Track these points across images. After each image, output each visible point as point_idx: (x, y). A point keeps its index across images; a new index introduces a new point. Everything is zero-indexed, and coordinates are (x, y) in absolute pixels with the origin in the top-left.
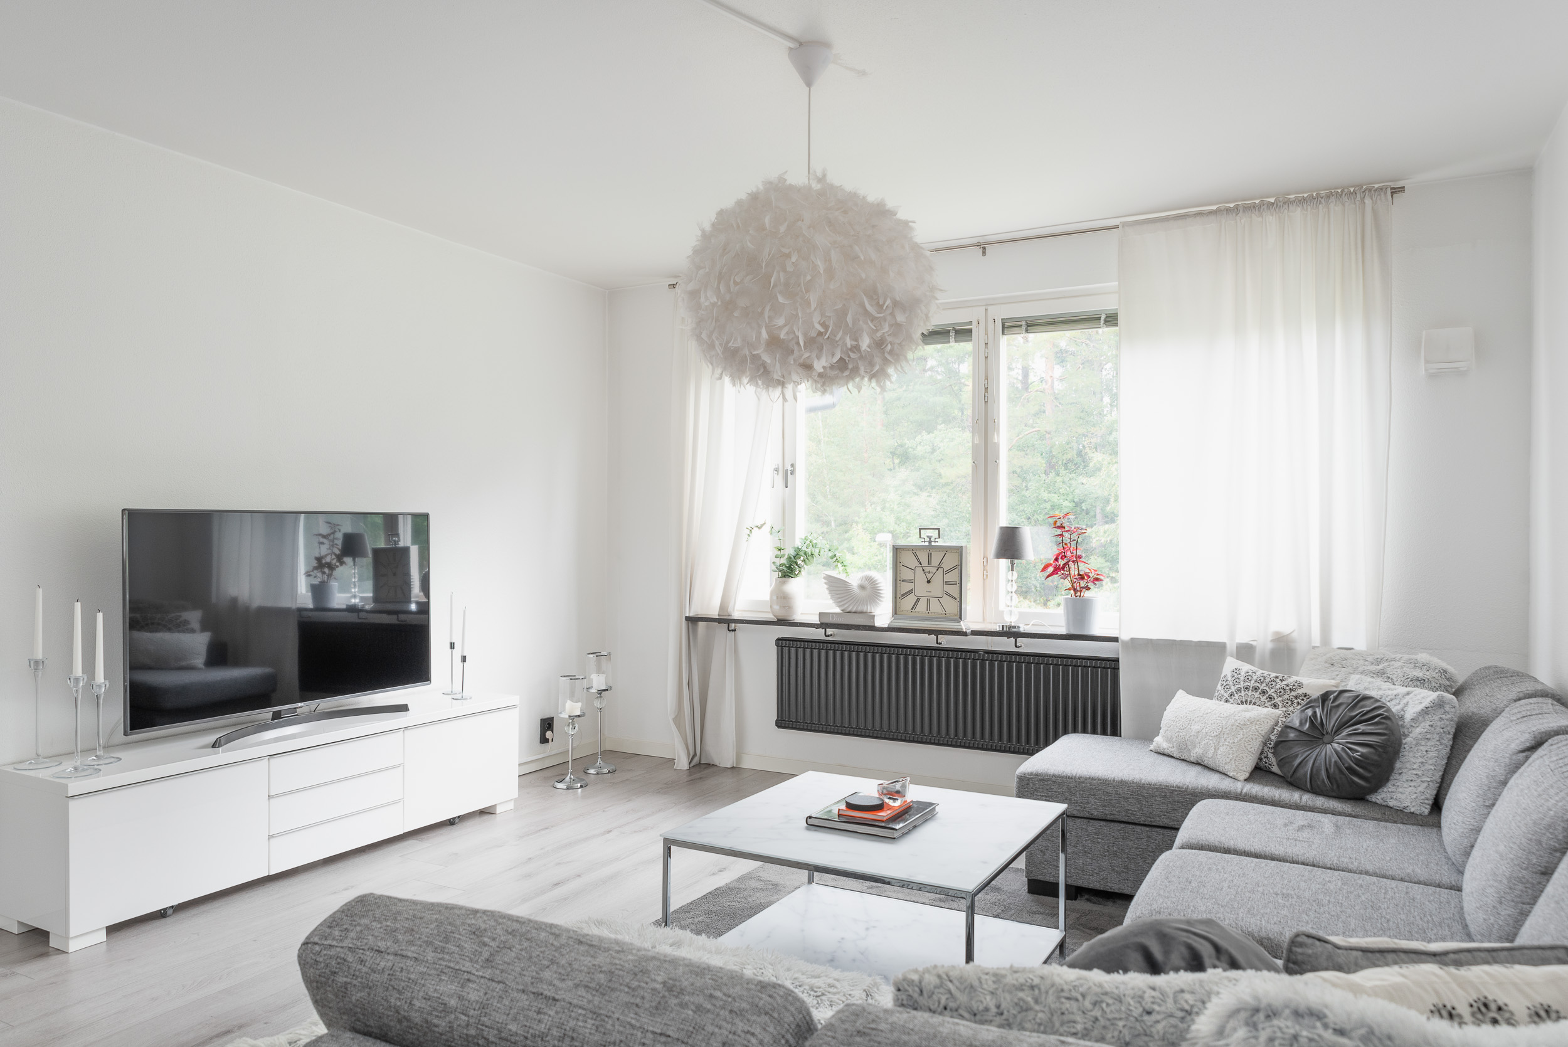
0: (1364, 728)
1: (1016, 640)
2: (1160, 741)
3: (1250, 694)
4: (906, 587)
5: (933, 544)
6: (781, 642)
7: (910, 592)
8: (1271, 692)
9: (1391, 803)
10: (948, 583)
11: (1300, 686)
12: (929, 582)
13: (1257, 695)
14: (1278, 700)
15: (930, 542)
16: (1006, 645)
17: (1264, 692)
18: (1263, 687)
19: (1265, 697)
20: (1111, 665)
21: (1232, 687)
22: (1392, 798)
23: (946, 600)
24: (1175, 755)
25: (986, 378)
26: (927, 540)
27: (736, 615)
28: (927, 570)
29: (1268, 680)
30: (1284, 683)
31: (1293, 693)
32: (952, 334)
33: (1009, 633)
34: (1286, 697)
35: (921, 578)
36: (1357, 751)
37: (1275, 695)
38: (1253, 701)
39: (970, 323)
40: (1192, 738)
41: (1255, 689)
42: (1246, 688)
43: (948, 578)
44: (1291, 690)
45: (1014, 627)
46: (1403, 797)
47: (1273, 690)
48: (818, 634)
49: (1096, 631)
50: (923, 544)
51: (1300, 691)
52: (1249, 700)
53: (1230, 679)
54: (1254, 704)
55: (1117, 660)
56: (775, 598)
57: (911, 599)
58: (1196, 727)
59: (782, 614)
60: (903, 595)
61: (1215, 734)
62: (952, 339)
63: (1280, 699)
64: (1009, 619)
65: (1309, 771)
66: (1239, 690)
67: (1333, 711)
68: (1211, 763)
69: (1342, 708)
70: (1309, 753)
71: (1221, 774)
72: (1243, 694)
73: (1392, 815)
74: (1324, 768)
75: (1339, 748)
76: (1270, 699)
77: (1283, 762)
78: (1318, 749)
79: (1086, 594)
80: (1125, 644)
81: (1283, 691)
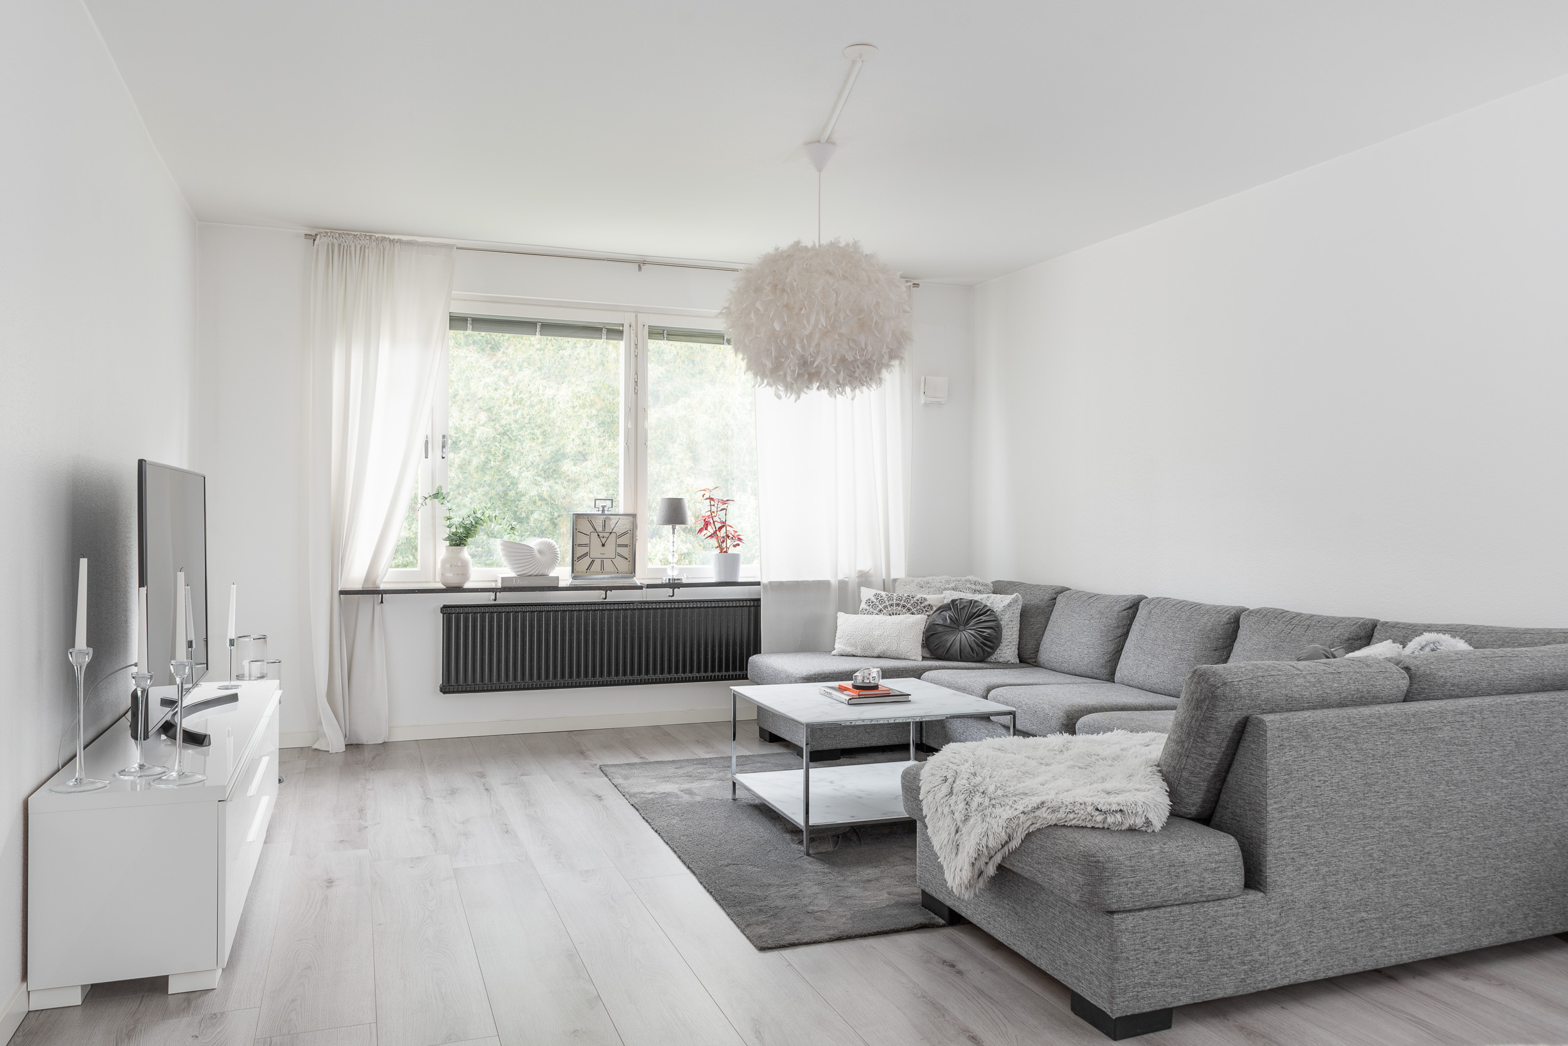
0: (984, 618)
1: (673, 590)
2: (839, 646)
3: (895, 609)
4: (581, 551)
5: (606, 512)
6: (446, 610)
7: (586, 555)
8: (908, 606)
9: (1001, 660)
10: (620, 546)
11: (925, 600)
12: (603, 545)
13: (900, 608)
15: (603, 511)
16: (663, 595)
18: (902, 603)
20: (755, 605)
21: (880, 606)
22: (1001, 657)
23: (619, 561)
24: (859, 655)
25: (636, 374)
26: (601, 509)
27: (382, 587)
28: (601, 535)
29: (904, 598)
30: (915, 599)
31: (923, 605)
32: (604, 331)
33: (674, 585)
34: (919, 607)
35: (596, 542)
36: (989, 632)
37: (911, 607)
39: (623, 325)
40: (876, 640)
41: (898, 605)
42: (892, 605)
43: (621, 541)
44: (921, 603)
45: (678, 579)
46: (1006, 655)
47: (909, 604)
48: (487, 598)
49: (740, 580)
50: (597, 512)
51: (926, 603)
52: (895, 612)
53: (875, 600)
54: (897, 615)
55: (759, 600)
56: (448, 566)
57: (586, 561)
58: (877, 633)
59: (453, 580)
60: (578, 558)
61: (895, 635)
62: (604, 336)
63: (915, 609)
64: (672, 573)
65: (959, 649)
66: (886, 607)
67: (962, 611)
68: (894, 654)
69: (966, 609)
70: (954, 638)
71: (904, 659)
72: (889, 609)
73: (1007, 665)
74: (968, 645)
75: (972, 632)
76: (909, 610)
77: (937, 646)
78: (959, 635)
79: (732, 550)
80: (765, 586)
81: (915, 604)
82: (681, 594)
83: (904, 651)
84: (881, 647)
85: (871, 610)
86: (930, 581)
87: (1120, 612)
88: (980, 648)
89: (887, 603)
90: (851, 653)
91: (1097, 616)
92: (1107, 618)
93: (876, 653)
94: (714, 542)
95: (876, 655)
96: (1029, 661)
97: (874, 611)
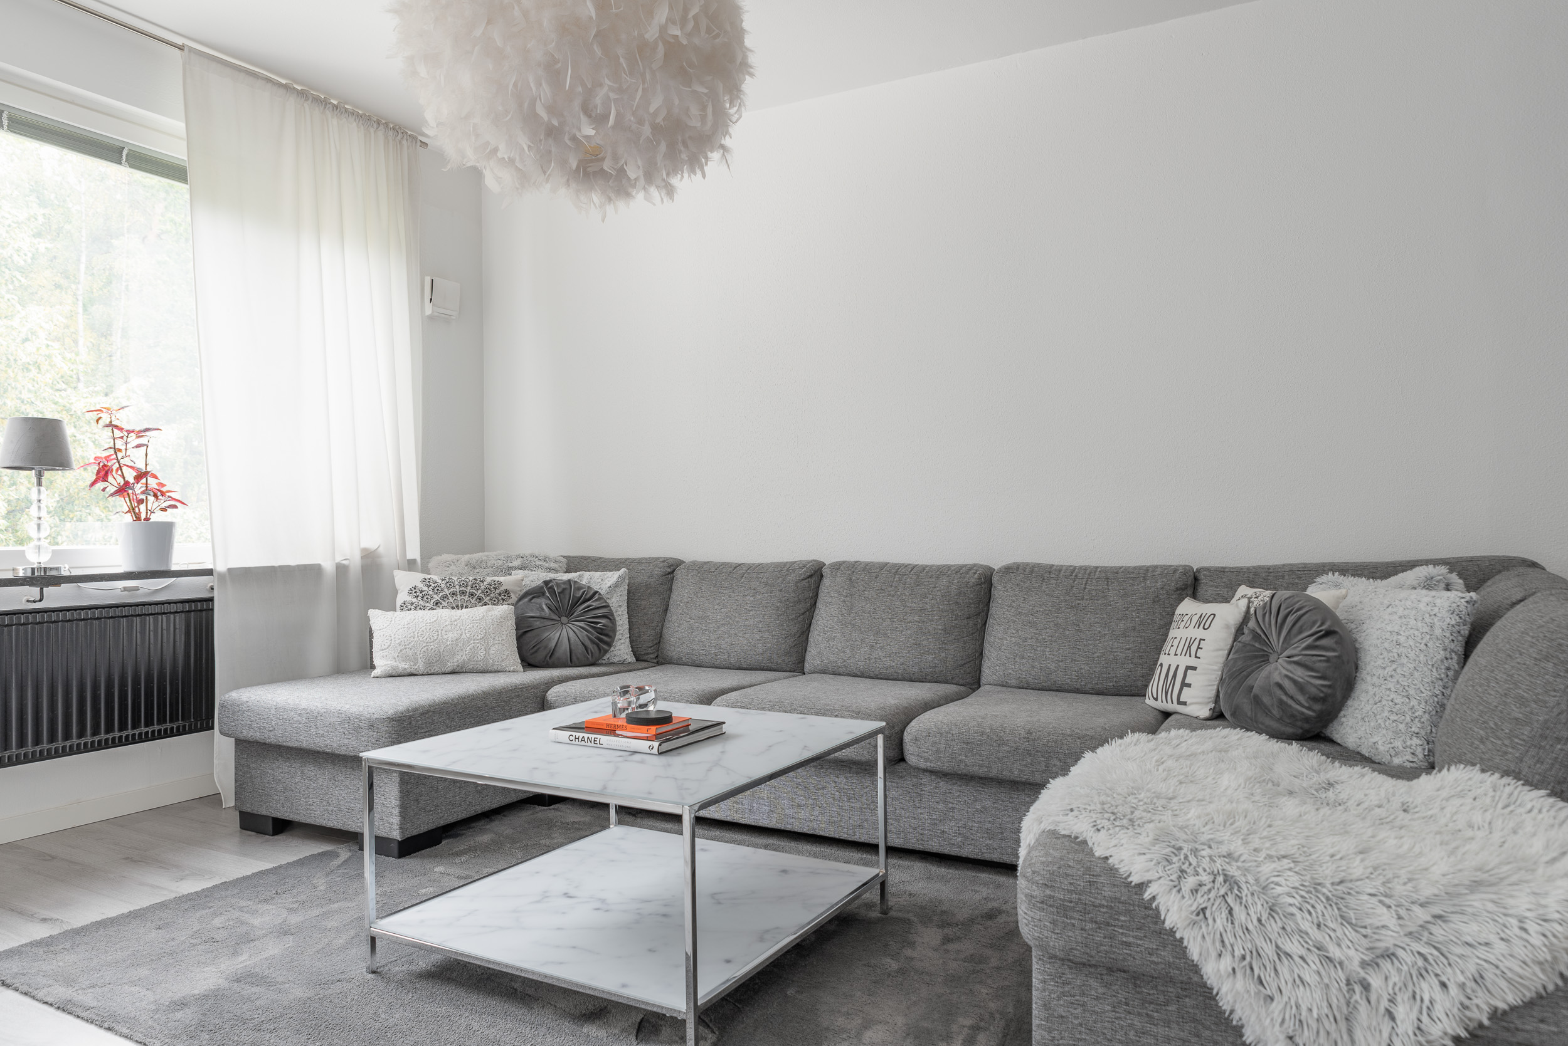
0: (592, 604)
2: (382, 663)
3: (459, 599)
8: (478, 593)
9: (616, 660)
11: (500, 583)
13: (466, 598)
14: (486, 599)
16: (18, 599)
17: (472, 595)
18: (469, 589)
19: (474, 599)
20: (203, 608)
21: (435, 596)
22: (615, 655)
24: (421, 672)
29: (469, 583)
30: (485, 583)
31: (498, 591)
33: (44, 579)
34: (493, 595)
36: (601, 623)
37: (483, 596)
38: (465, 604)
41: (463, 593)
42: (453, 594)
44: (495, 588)
46: (620, 653)
47: (480, 591)
49: (174, 568)
51: (502, 588)
52: (460, 604)
53: (423, 589)
54: (467, 607)
58: (451, 636)
63: (488, 598)
64: (37, 557)
65: (568, 651)
66: (445, 597)
67: (561, 595)
68: (480, 666)
69: (567, 592)
70: (558, 634)
71: (495, 672)
72: (451, 600)
73: (623, 667)
74: (580, 643)
75: (582, 624)
76: (480, 599)
77: (536, 648)
78: (564, 630)
79: (158, 517)
80: (221, 576)
81: (488, 591)
82: (56, 597)
83: (496, 659)
84: (459, 657)
85: (421, 603)
86: (484, 558)
87: (797, 582)
88: (595, 646)
89: (446, 592)
90: (409, 671)
91: (764, 590)
92: (781, 590)
93: (450, 666)
94: (122, 503)
95: (449, 670)
96: (645, 657)
97: (427, 605)
